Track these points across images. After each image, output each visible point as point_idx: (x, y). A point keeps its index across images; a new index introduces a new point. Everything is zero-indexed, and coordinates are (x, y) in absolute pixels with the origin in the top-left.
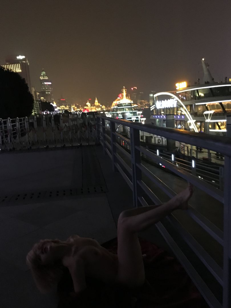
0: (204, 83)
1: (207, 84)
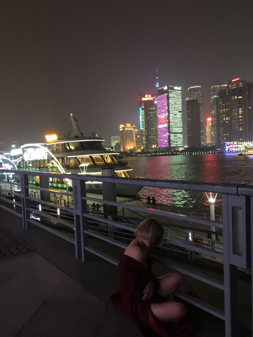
0: (74, 137)
1: (77, 137)
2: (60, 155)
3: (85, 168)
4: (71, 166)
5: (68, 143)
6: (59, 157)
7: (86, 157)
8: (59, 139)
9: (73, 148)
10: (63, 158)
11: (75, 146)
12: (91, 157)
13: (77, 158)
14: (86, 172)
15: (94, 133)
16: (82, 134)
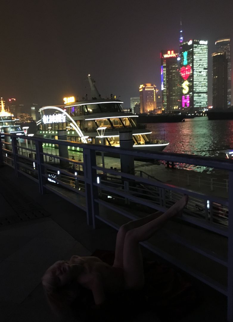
0: (92, 99)
1: (95, 100)
2: (78, 118)
3: (103, 131)
4: (89, 129)
5: (86, 105)
6: (77, 120)
7: (104, 120)
8: (77, 101)
9: (91, 110)
10: (81, 121)
11: (93, 109)
12: (109, 119)
13: (94, 120)
14: (104, 135)
15: (112, 95)
16: (100, 95)
